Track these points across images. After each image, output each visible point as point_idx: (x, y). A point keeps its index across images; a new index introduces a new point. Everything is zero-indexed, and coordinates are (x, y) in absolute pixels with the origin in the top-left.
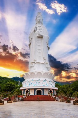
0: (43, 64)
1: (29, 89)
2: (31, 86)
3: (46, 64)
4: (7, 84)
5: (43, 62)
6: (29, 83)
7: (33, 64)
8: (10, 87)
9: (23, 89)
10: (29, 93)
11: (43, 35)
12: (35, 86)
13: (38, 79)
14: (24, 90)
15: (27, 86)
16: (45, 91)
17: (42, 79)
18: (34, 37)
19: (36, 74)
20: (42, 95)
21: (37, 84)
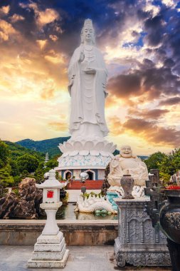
0: (97, 124)
1: (72, 170)
2: (74, 164)
3: (101, 125)
4: (22, 159)
5: (95, 122)
6: (71, 160)
7: (78, 125)
8: (29, 164)
9: (60, 171)
10: (74, 177)
11: (96, 69)
12: (83, 164)
13: (87, 154)
14: (63, 171)
15: (68, 164)
16: (99, 172)
17: (94, 153)
18: (79, 73)
19: (83, 143)
20: (94, 179)
21: (86, 162)
